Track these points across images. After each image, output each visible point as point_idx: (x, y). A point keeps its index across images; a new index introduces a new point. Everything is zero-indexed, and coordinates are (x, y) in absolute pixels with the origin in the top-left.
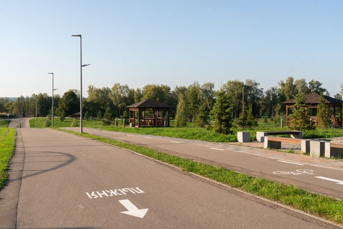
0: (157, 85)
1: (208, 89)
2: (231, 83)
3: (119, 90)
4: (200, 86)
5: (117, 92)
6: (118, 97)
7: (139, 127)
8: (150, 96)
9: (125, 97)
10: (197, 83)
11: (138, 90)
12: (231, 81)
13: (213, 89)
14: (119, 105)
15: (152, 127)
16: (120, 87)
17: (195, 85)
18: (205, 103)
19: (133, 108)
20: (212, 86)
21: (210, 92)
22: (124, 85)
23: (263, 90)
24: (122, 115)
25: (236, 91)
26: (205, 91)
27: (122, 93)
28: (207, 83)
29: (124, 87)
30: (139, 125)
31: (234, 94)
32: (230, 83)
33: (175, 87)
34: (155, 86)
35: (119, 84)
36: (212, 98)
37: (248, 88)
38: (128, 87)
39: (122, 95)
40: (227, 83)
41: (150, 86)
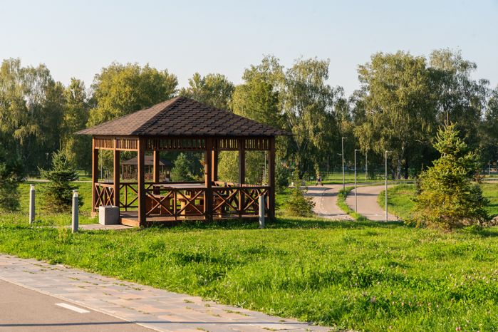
0: (142, 66)
1: (310, 79)
2: (384, 61)
3: (19, 83)
4: (284, 71)
5: (13, 88)
6: (12, 106)
7: (144, 224)
8: (118, 101)
9: (36, 107)
10: (274, 62)
11: (77, 86)
12: (384, 56)
13: (325, 83)
14: (17, 132)
15: (203, 225)
16: (22, 72)
17: (266, 67)
18: (301, 126)
19: (109, 137)
20: (320, 69)
21: (315, 89)
22: (36, 66)
23: (486, 86)
24: (49, 167)
25: (401, 88)
26: (300, 89)
27: (28, 92)
28: (305, 59)
29: (34, 72)
30: (143, 216)
31: (395, 98)
32: (379, 61)
33: (191, 77)
34: (137, 69)
35: (18, 63)
36: (322, 111)
37: (437, 77)
38: (47, 72)
39: (26, 98)
40: (370, 62)
41: (119, 70)
